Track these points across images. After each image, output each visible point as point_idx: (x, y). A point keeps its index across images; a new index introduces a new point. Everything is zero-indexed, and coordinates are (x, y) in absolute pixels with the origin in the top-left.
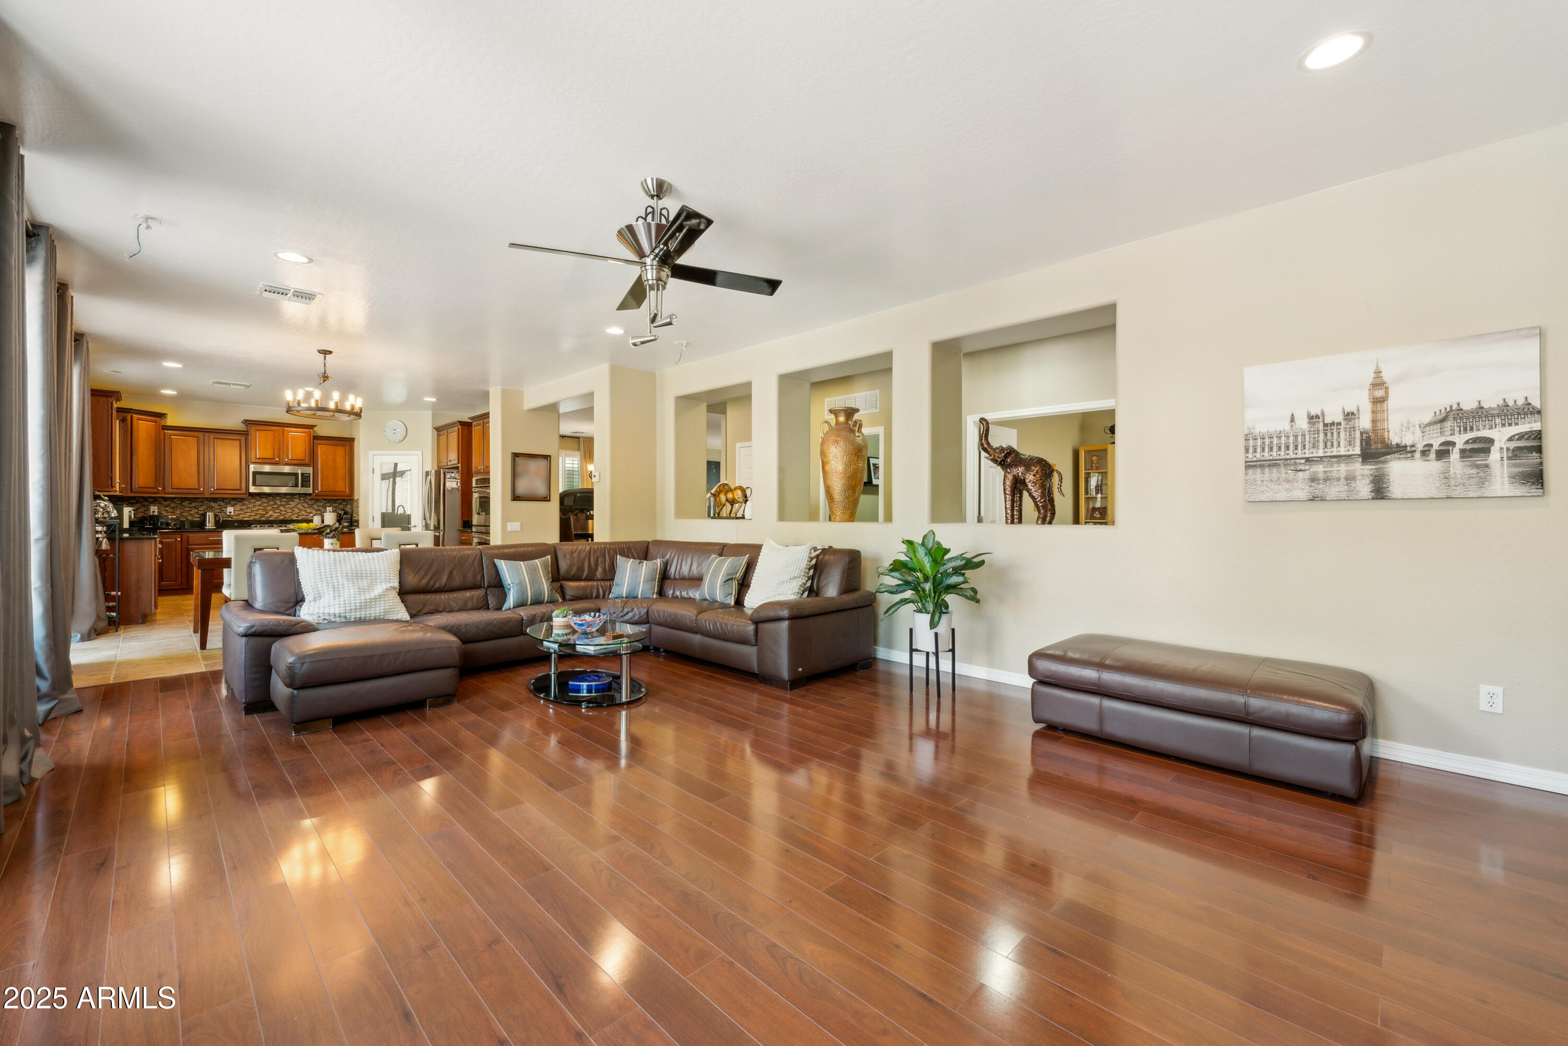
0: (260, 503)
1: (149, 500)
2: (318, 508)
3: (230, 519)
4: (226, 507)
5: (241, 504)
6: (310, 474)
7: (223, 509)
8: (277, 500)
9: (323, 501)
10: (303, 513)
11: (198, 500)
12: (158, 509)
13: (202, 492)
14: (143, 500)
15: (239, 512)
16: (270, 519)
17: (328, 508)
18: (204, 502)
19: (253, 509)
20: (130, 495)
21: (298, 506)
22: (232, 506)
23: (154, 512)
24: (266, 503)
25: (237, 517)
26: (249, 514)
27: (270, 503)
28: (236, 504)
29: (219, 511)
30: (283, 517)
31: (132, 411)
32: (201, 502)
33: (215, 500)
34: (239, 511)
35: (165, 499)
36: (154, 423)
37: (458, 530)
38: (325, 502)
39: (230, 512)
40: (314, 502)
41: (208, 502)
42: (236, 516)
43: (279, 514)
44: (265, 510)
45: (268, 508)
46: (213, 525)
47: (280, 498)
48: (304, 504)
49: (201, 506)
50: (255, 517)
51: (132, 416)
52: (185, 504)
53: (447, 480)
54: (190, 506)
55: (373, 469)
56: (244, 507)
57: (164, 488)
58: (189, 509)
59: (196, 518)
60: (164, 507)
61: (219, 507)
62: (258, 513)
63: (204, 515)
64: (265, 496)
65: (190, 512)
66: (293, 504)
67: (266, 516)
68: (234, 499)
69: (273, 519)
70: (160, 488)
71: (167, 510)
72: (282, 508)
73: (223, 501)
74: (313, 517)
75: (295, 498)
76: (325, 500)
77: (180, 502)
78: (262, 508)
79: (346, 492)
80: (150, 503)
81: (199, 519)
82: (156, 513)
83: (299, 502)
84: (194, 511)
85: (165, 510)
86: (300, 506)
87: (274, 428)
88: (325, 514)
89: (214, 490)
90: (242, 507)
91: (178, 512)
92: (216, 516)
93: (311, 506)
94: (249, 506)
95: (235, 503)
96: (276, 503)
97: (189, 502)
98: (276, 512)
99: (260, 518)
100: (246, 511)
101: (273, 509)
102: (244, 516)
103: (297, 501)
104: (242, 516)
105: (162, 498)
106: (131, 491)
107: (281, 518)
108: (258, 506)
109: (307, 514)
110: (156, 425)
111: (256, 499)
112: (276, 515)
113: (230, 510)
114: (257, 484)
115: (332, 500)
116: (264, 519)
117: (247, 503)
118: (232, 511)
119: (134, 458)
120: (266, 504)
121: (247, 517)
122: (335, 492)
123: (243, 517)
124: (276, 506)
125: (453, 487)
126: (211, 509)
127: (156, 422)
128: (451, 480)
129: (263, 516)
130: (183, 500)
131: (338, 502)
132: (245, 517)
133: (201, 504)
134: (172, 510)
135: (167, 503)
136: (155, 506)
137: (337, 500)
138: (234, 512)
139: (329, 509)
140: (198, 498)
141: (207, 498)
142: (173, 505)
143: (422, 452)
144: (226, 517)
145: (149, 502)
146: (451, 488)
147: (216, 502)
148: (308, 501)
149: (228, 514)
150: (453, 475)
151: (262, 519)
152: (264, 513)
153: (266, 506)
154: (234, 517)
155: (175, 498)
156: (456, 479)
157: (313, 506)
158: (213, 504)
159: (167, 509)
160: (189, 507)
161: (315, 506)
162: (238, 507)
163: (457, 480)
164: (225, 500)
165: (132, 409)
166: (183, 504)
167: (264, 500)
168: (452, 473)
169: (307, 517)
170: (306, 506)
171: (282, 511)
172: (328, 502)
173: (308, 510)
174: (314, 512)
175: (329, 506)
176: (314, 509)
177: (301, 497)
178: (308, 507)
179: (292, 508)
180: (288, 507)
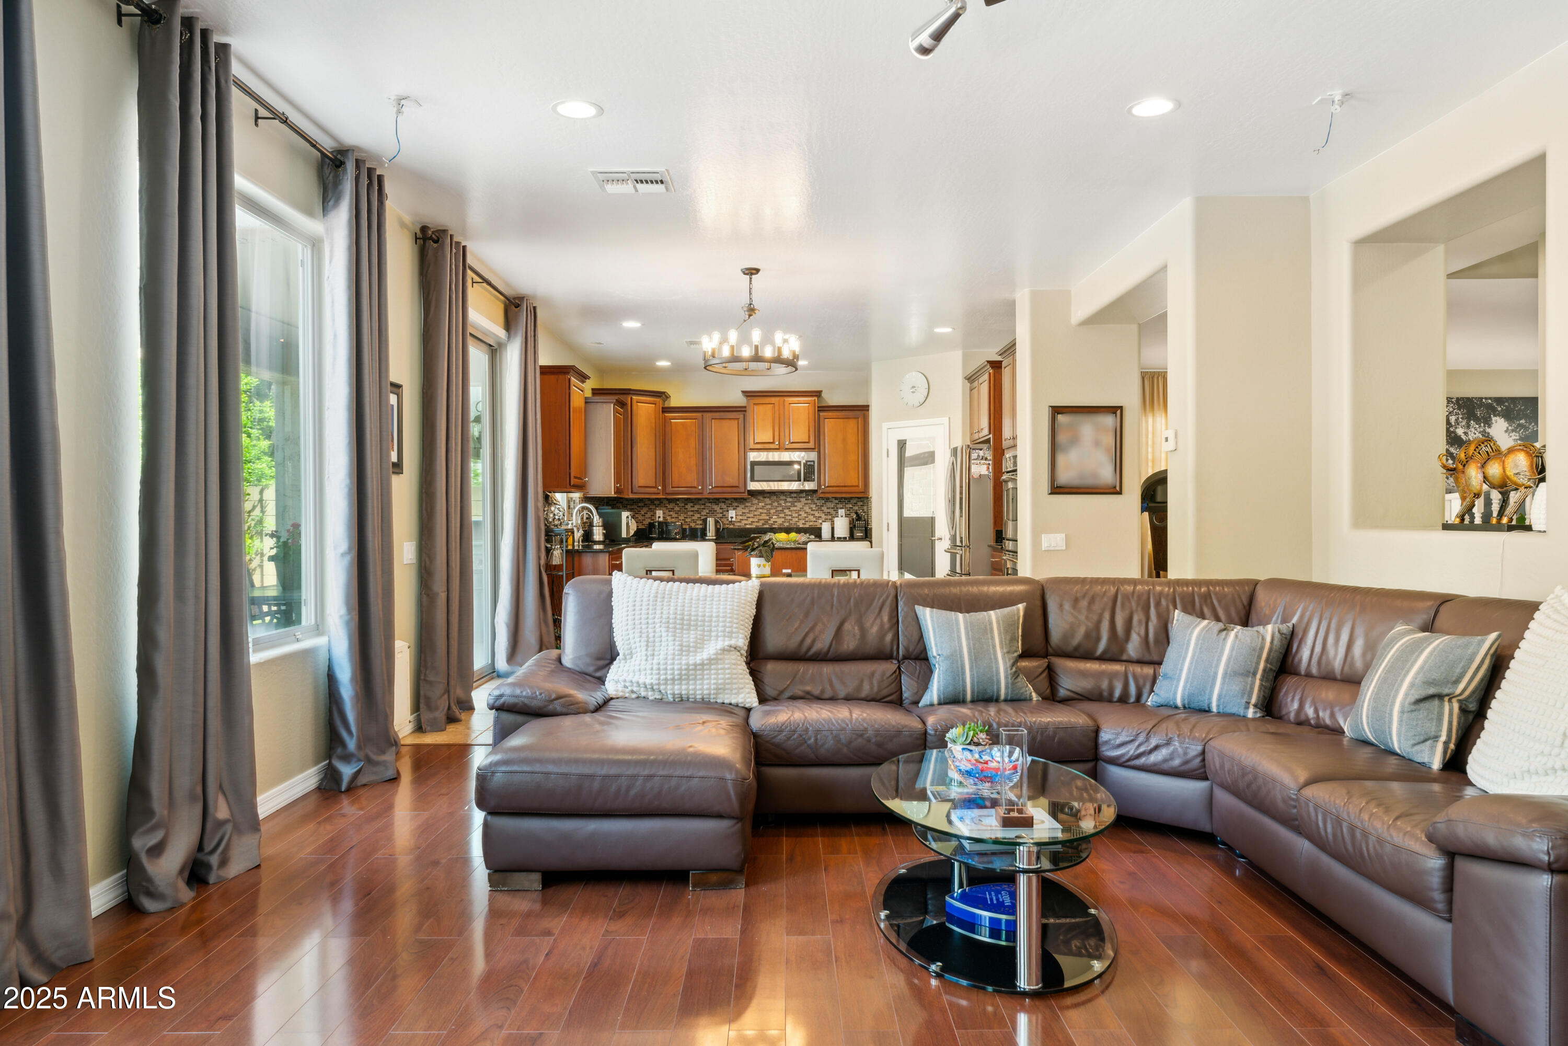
0: (763, 504)
1: (655, 502)
2: (828, 511)
3: (732, 526)
4: (728, 511)
5: (743, 506)
6: (814, 461)
7: (724, 513)
8: (781, 500)
9: (834, 500)
10: (811, 517)
11: (700, 502)
12: (664, 513)
13: (701, 492)
14: (649, 502)
15: (741, 517)
16: (774, 526)
17: (840, 511)
18: (707, 505)
19: (756, 513)
20: (631, 496)
21: (805, 508)
22: (734, 509)
23: (659, 517)
24: (770, 504)
25: (738, 524)
26: (751, 520)
27: (774, 504)
28: (738, 506)
29: (721, 515)
30: (788, 524)
31: (631, 392)
32: (703, 504)
33: (716, 501)
34: (741, 515)
35: (670, 501)
36: (654, 405)
37: (989, 546)
38: (837, 501)
39: (732, 518)
40: (823, 502)
41: (710, 505)
42: (738, 522)
43: (783, 520)
44: (768, 514)
45: (773, 511)
46: (714, 534)
47: (784, 498)
48: (812, 506)
49: (703, 509)
50: (758, 524)
51: (631, 398)
52: (689, 506)
53: (972, 461)
54: (692, 509)
55: (888, 450)
56: (746, 511)
57: (664, 487)
58: (692, 513)
59: (698, 524)
60: (669, 511)
61: (721, 511)
62: (761, 518)
63: (705, 521)
64: (768, 495)
65: (693, 518)
66: (799, 505)
67: (769, 522)
68: (735, 499)
69: (776, 526)
70: (660, 488)
71: (671, 515)
72: (786, 511)
73: (725, 502)
74: (821, 524)
75: (801, 497)
76: (836, 498)
77: (683, 505)
78: (765, 511)
79: (858, 486)
80: (656, 507)
81: (701, 527)
82: (661, 519)
83: (806, 502)
84: (697, 515)
85: (669, 516)
86: (807, 509)
87: (773, 400)
88: (836, 519)
89: (712, 488)
90: (744, 511)
91: (682, 518)
92: (716, 522)
93: (820, 508)
94: (751, 509)
95: (736, 504)
96: (780, 505)
97: (692, 504)
98: (780, 517)
99: (763, 524)
100: (748, 515)
101: (777, 513)
102: (746, 522)
103: (803, 500)
104: (744, 522)
105: (667, 499)
106: (632, 492)
107: (786, 524)
108: (761, 509)
109: (815, 519)
110: (655, 406)
111: (759, 499)
112: (780, 521)
113: (732, 513)
114: (755, 479)
115: (845, 498)
116: (767, 526)
117: (750, 504)
118: (734, 516)
119: (634, 449)
120: (769, 507)
121: (750, 524)
122: (845, 486)
123: (746, 524)
124: (780, 509)
125: (982, 473)
126: (712, 513)
127: (655, 404)
128: (979, 462)
129: (766, 522)
130: (686, 502)
131: (852, 501)
132: (747, 524)
133: (703, 507)
134: (676, 515)
135: (671, 506)
136: (660, 510)
137: (851, 498)
138: (736, 518)
139: (842, 512)
140: (700, 499)
141: (708, 499)
142: (677, 508)
143: (949, 418)
144: (727, 524)
145: (655, 504)
146: (978, 476)
147: (718, 504)
148: (816, 501)
149: (730, 519)
150: (981, 453)
151: (765, 526)
152: (768, 518)
153: (770, 509)
154: (736, 524)
155: (678, 499)
156: (986, 459)
157: (823, 508)
158: (716, 508)
159: (671, 513)
160: (692, 511)
161: (824, 508)
162: (740, 510)
163: (987, 462)
164: (727, 501)
165: (630, 390)
166: (686, 507)
167: (768, 501)
168: (981, 450)
169: (815, 523)
170: (814, 509)
171: (787, 515)
172: (840, 501)
173: (817, 515)
174: (823, 516)
175: (841, 508)
176: (823, 513)
177: (808, 495)
178: (816, 510)
179: (799, 510)
180: (794, 510)
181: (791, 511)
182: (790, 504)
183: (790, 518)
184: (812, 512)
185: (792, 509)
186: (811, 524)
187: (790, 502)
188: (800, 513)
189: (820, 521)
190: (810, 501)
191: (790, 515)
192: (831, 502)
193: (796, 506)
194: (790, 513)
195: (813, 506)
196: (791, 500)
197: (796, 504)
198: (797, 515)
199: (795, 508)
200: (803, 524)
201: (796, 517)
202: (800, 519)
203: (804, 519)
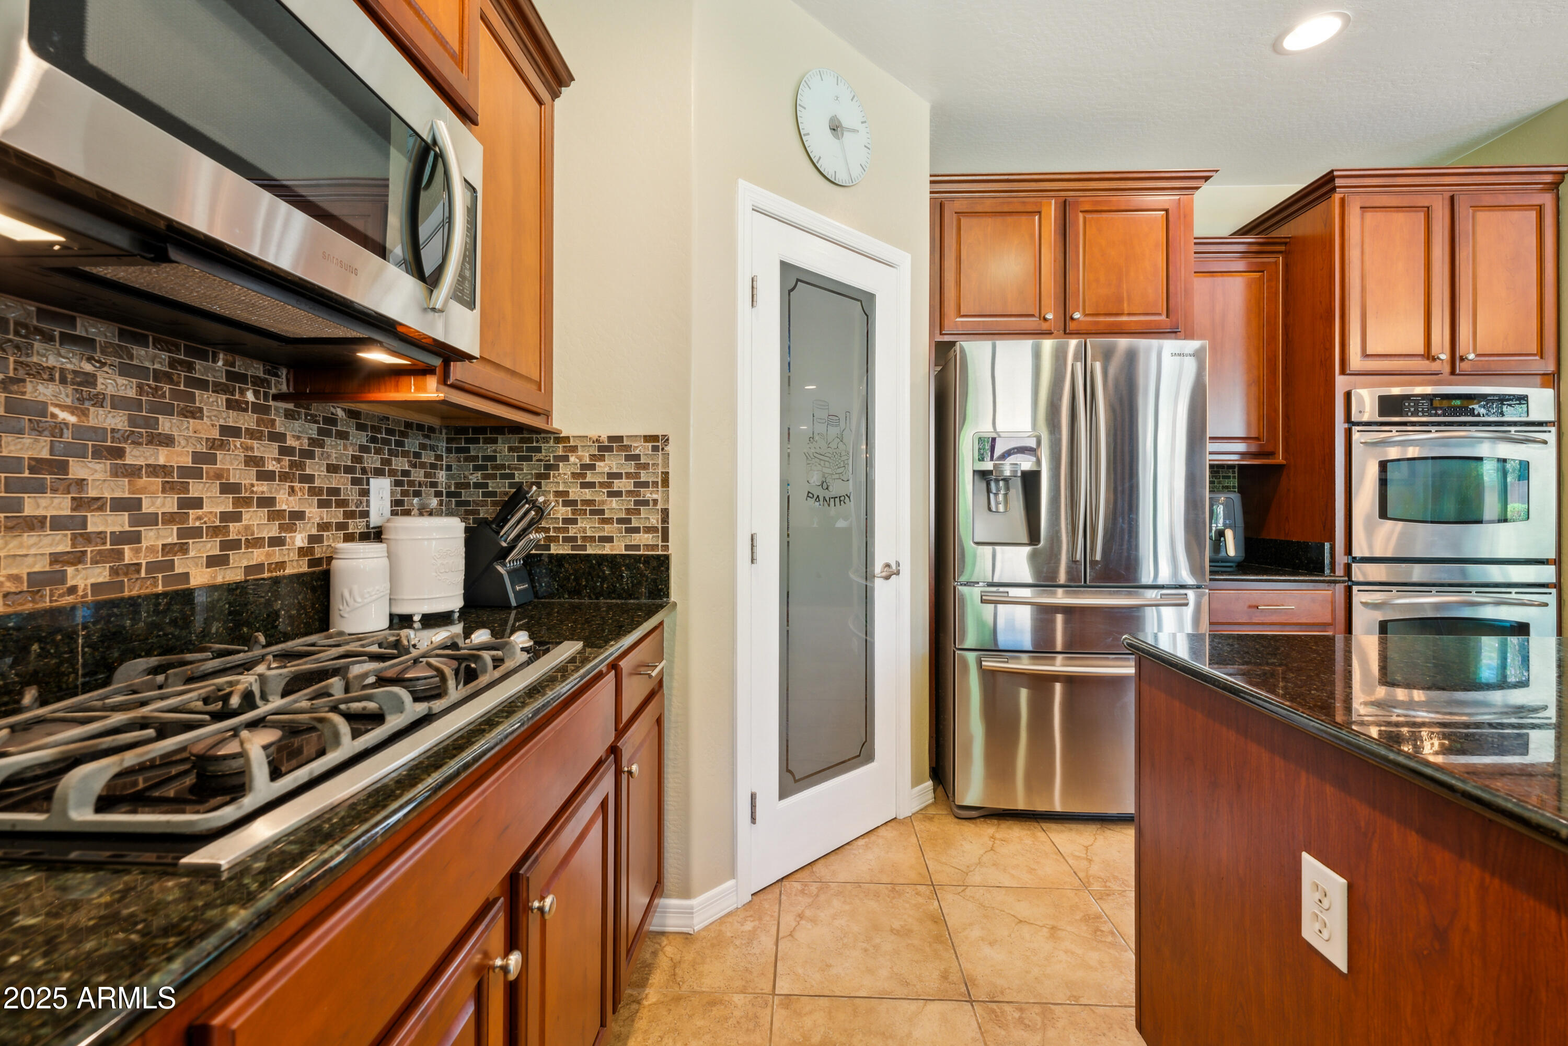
55: (754, 282)
169: (278, 554)
170: (271, 466)
171: (97, 504)
172: (373, 440)
173: (285, 502)
174: (315, 514)
175: (379, 473)
176: (313, 491)
177: (242, 378)
178: (284, 477)
179: (185, 472)
180: (155, 470)
181: (133, 472)
182: (116, 420)
183: (120, 522)
184: (262, 488)
185: (135, 456)
186: (258, 556)
187: (118, 403)
188: (196, 489)
189: (299, 540)
190: (247, 421)
191: (119, 505)
192: (343, 436)
193: (167, 441)
194: (121, 489)
195: (268, 452)
196: (126, 387)
197: (166, 424)
198: (169, 504)
199: (162, 457)
200: (212, 562)
201: (170, 519)
202: (196, 533)
203: (215, 531)
